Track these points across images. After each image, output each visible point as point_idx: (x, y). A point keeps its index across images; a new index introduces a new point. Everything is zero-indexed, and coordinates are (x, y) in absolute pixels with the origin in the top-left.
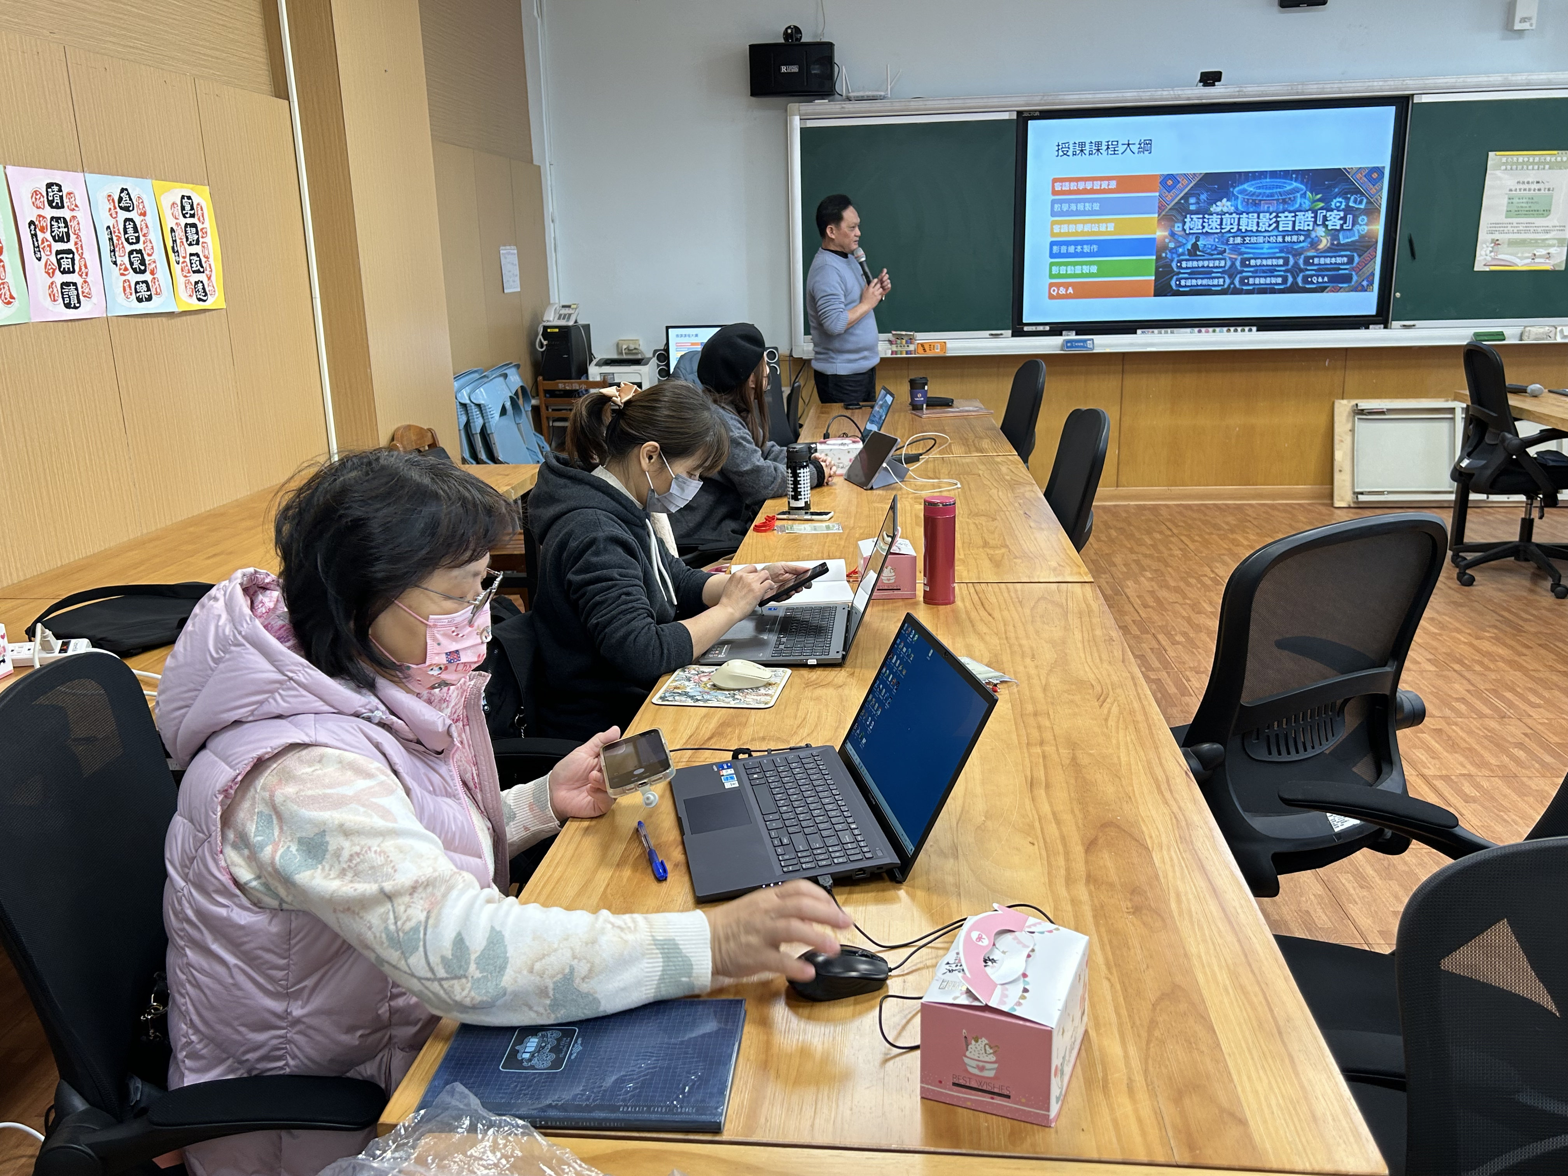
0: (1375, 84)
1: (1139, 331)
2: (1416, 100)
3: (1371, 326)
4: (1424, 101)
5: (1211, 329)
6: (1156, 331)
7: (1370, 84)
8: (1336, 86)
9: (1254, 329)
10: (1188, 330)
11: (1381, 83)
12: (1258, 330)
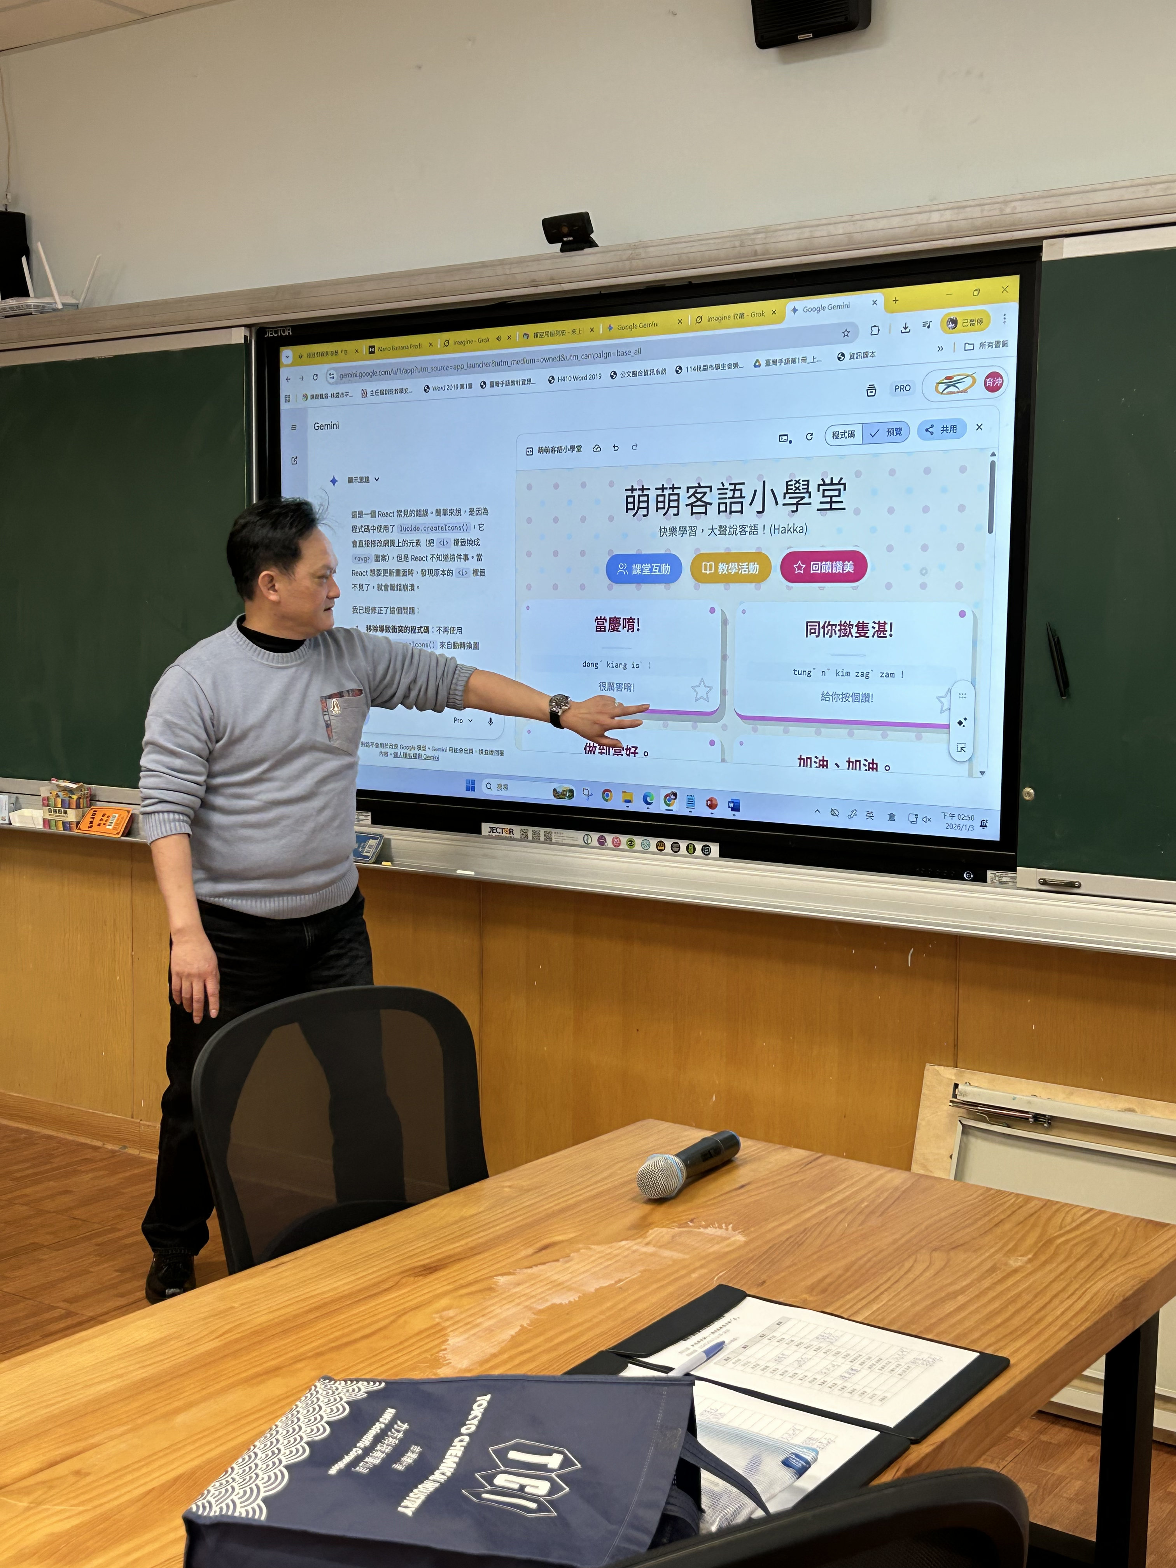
0: (935, 217)
1: (485, 827)
2: (1050, 253)
3: (990, 874)
4: (1067, 255)
5: (624, 839)
6: (517, 830)
7: (921, 218)
8: (840, 229)
9: (715, 848)
10: (578, 836)
11: (948, 215)
12: (723, 854)
